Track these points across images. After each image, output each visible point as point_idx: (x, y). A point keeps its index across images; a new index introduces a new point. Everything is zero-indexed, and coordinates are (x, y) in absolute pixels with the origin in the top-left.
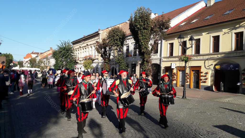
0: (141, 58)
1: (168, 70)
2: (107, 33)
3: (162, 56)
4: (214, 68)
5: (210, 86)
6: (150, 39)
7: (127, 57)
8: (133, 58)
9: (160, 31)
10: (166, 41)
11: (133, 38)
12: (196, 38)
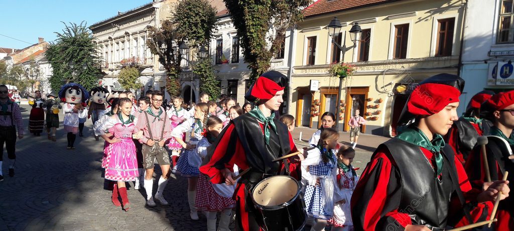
0: (249, 67)
1: (304, 94)
2: (173, 8)
3: (293, 64)
4: (395, 90)
5: (383, 128)
6: (269, 26)
7: (219, 65)
8: (233, 66)
9: (291, 8)
10: (302, 32)
11: (232, 21)
12: (363, 27)
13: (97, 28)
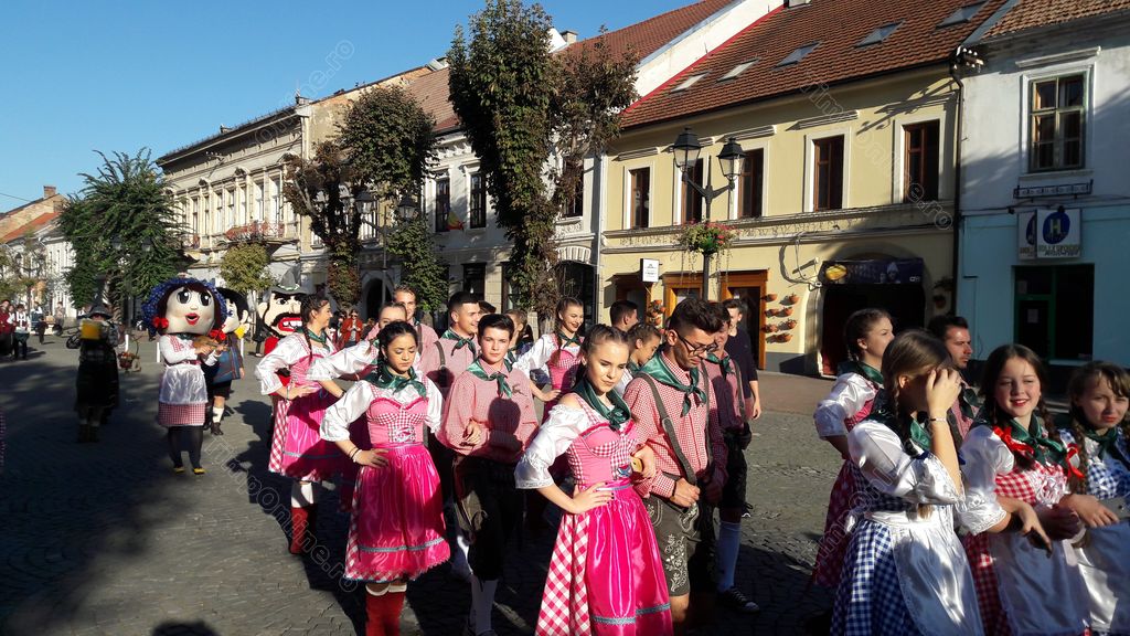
0: (509, 236)
1: (629, 290)
2: (341, 117)
3: (603, 228)
4: (822, 276)
5: (803, 357)
6: (548, 149)
7: (444, 234)
8: (472, 235)
9: (593, 112)
10: (617, 159)
11: (469, 141)
12: (747, 145)
13: (175, 162)
